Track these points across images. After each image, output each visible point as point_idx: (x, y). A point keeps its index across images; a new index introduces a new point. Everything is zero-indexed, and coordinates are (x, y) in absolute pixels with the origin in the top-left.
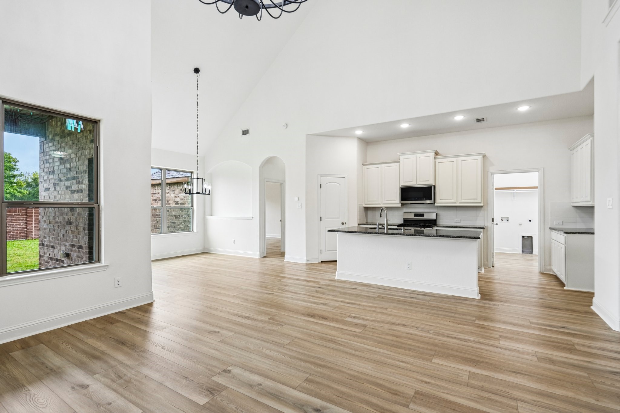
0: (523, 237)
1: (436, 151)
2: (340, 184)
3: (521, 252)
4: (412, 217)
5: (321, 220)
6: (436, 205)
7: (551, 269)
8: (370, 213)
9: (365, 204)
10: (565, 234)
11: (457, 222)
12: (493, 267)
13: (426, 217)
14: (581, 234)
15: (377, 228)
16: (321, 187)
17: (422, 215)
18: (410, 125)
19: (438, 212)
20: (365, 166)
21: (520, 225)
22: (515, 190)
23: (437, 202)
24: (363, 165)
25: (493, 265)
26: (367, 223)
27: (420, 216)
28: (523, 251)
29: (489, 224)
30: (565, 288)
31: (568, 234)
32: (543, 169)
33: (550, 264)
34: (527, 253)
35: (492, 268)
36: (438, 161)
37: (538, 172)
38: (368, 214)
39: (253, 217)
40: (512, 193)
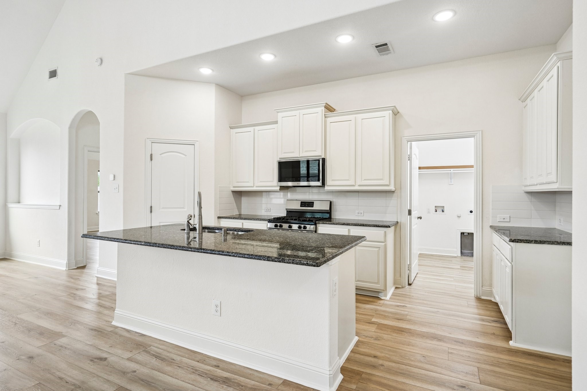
0: (462, 234)
1: (326, 103)
2: (186, 155)
3: (459, 254)
4: (297, 206)
5: (151, 212)
6: (326, 188)
7: (491, 293)
8: (244, 200)
9: (234, 187)
10: (511, 243)
11: (359, 215)
12: (410, 285)
13: (317, 207)
14: (538, 243)
15: (186, 230)
16: (151, 159)
17: (311, 204)
18: (275, 56)
19: (334, 200)
20: (233, 130)
21: (459, 217)
22: (452, 170)
23: (327, 184)
24: (231, 128)
25: (410, 283)
26: (240, 215)
27: (307, 205)
28: (462, 253)
29: (404, 218)
30: (511, 342)
31: (517, 243)
32: (481, 131)
33: (491, 285)
34: (468, 256)
35: (407, 287)
36: (329, 120)
37: (474, 137)
38: (242, 202)
39: (60, 206)
40: (448, 173)
